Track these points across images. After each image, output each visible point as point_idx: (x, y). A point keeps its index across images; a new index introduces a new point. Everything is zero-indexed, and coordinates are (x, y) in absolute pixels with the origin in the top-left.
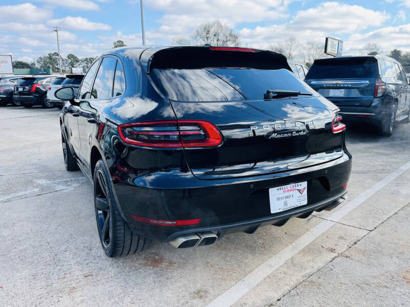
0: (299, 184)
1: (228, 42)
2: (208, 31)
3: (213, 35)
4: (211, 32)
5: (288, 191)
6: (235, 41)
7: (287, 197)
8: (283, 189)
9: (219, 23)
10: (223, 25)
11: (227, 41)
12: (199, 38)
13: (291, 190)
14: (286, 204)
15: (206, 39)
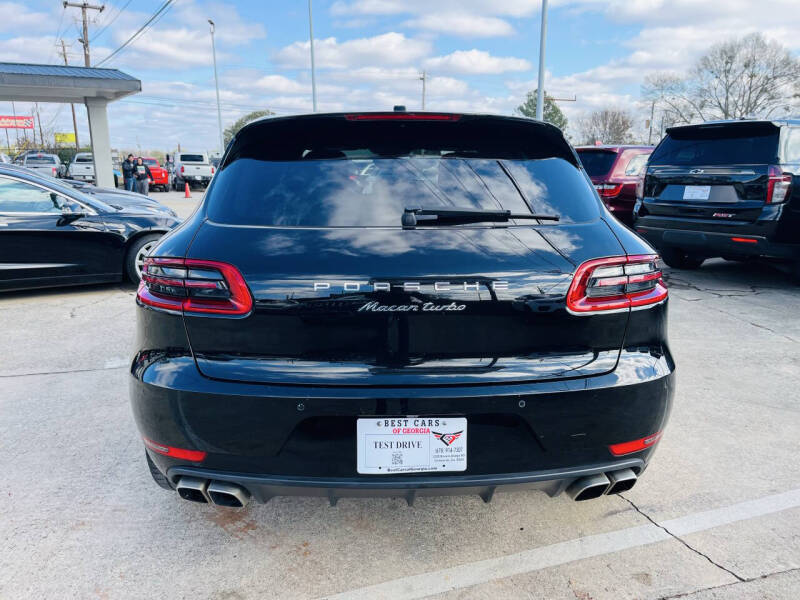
0: (441, 420)
1: (778, 80)
2: (731, 58)
3: (742, 64)
4: (737, 58)
5: (408, 431)
6: (796, 78)
7: (403, 445)
8: (393, 425)
9: (757, 39)
10: (768, 42)
11: (775, 78)
12: (706, 72)
13: (417, 431)
14: (397, 459)
15: (723, 75)
